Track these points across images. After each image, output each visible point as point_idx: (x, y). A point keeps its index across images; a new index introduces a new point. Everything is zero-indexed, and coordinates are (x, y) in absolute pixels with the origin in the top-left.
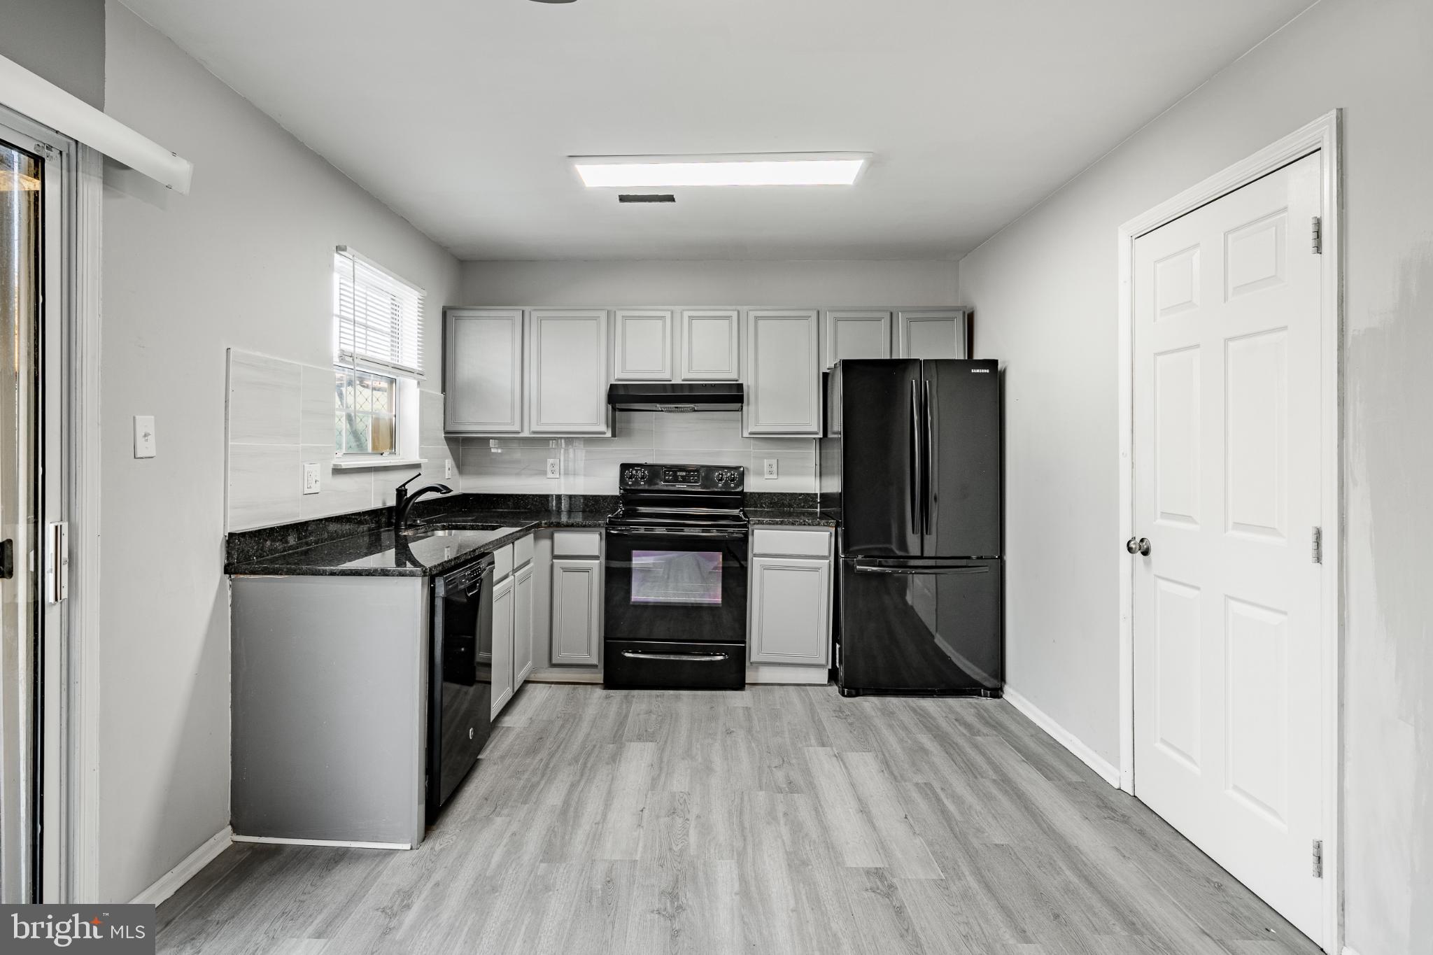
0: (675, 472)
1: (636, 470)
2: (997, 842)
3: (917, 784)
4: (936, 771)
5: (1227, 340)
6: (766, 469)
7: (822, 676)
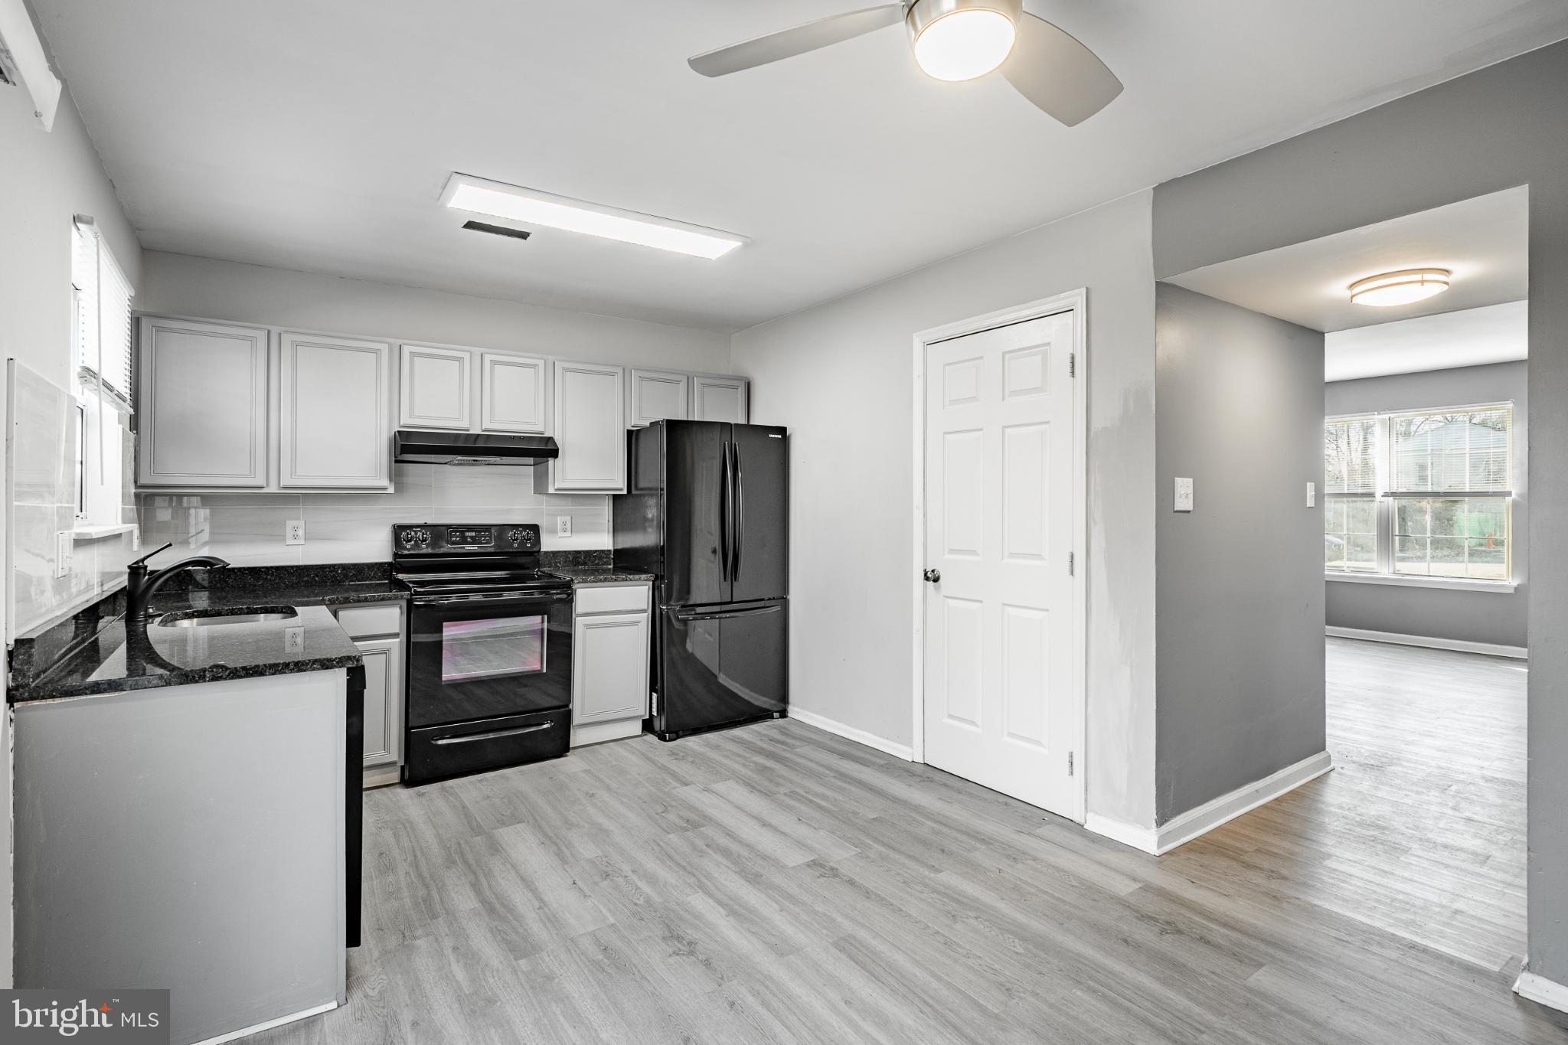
0: (462, 533)
1: (414, 531)
2: (872, 817)
3: (785, 794)
4: (791, 781)
5: (1004, 427)
6: (560, 526)
7: (636, 728)
